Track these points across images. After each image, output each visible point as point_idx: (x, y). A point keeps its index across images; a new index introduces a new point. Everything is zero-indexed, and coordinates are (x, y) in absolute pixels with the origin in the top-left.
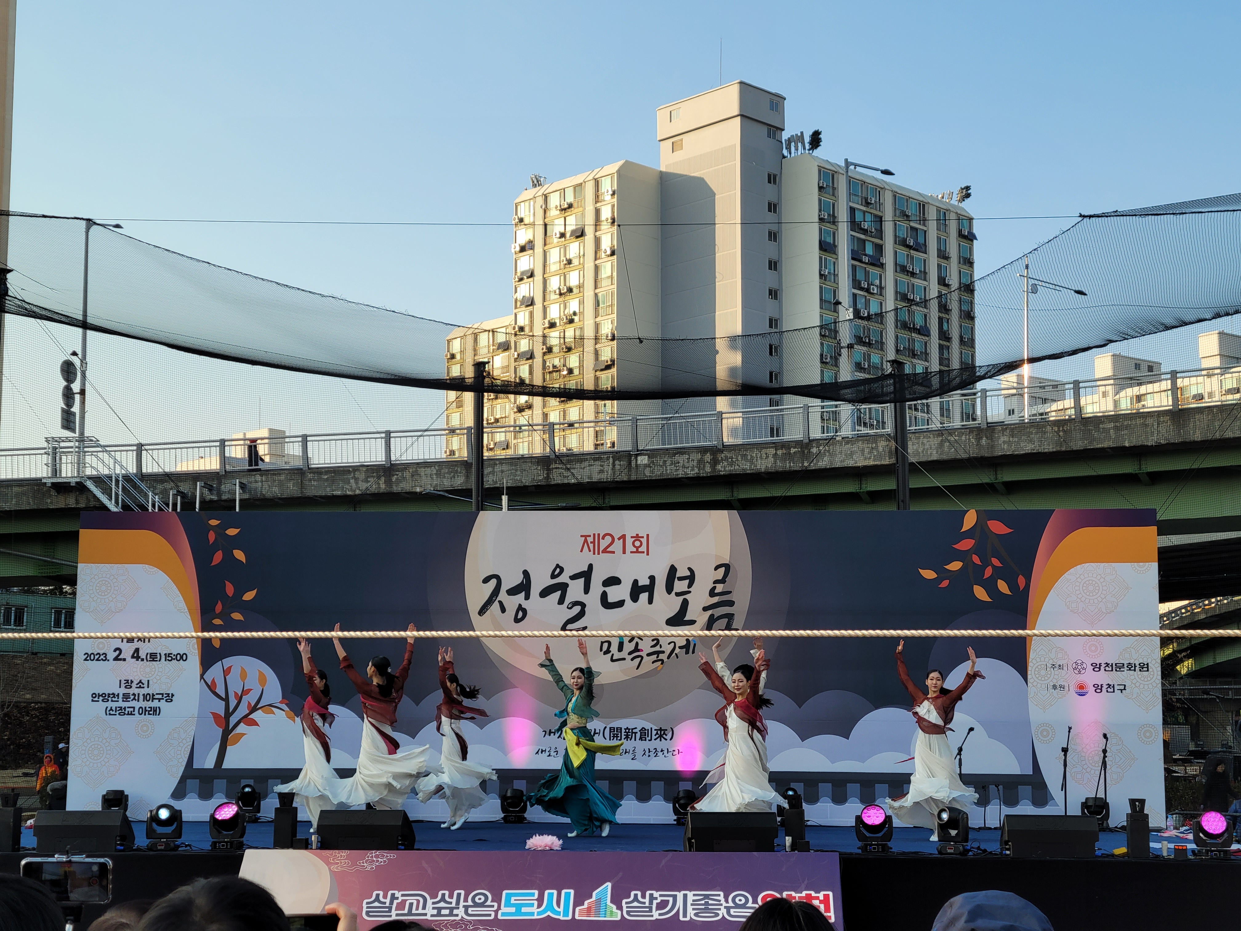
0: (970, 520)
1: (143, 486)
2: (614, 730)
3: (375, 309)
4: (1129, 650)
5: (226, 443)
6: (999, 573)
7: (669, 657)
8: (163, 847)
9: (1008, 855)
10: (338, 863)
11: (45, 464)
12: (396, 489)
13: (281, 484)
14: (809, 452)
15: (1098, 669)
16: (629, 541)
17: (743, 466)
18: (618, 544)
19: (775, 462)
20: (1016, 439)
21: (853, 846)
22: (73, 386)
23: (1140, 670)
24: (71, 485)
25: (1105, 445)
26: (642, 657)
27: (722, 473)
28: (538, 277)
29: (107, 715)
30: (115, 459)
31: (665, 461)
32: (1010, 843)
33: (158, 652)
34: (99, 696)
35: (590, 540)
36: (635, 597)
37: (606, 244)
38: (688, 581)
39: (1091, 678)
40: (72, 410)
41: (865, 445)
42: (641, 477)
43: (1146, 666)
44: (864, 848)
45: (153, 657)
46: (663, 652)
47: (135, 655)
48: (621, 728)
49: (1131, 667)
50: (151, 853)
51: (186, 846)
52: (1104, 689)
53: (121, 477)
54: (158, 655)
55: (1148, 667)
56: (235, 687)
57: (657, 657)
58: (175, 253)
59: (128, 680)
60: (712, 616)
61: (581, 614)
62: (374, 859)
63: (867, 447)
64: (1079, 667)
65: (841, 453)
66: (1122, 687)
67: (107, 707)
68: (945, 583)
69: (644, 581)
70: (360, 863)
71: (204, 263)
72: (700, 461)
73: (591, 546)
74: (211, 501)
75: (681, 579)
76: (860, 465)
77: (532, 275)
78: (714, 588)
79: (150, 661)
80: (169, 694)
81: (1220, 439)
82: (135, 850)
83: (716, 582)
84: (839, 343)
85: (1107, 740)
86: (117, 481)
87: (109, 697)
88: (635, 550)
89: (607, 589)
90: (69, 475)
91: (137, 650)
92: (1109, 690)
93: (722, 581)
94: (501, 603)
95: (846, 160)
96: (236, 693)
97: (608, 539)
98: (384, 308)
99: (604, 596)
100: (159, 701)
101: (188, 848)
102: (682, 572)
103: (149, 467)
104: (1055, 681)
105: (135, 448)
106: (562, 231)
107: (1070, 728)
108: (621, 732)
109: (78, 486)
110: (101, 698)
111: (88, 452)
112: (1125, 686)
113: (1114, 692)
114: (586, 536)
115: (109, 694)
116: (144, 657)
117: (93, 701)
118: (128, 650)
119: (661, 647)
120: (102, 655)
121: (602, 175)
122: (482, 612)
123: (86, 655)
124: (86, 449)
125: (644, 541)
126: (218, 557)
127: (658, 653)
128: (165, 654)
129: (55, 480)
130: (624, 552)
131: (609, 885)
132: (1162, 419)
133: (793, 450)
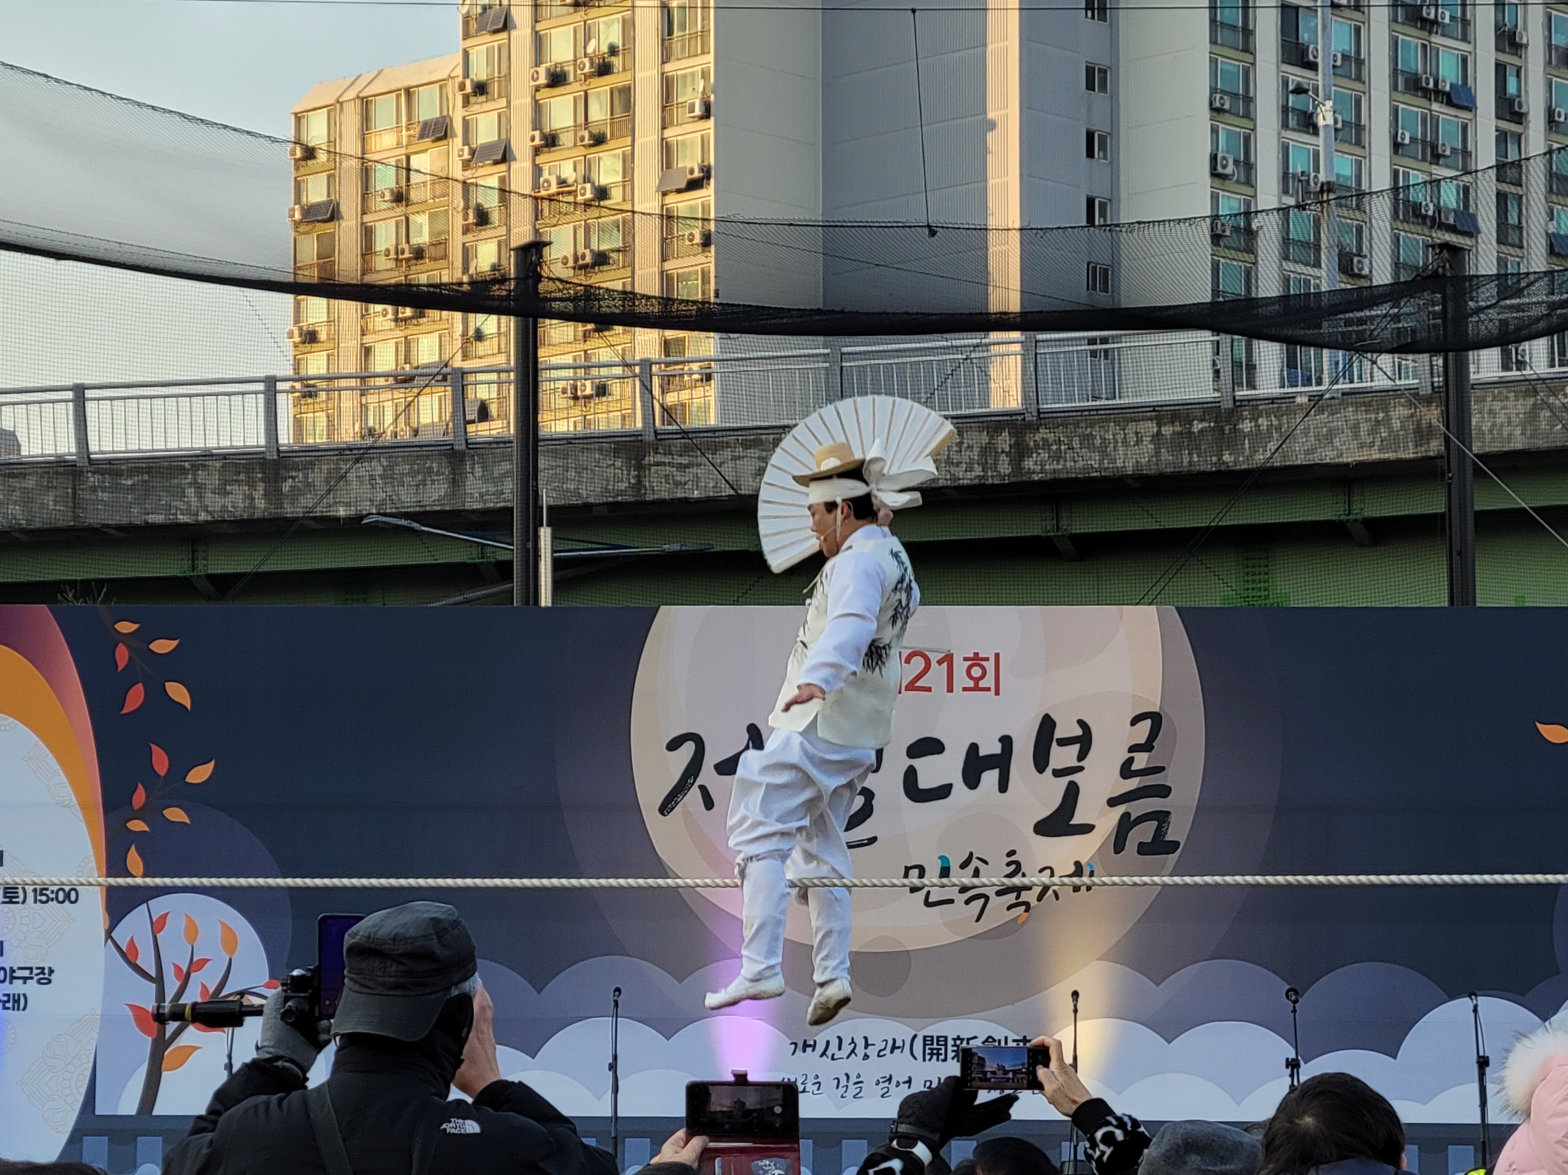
2: (932, 1040)
7: (1039, 899)
16: (960, 667)
18: (938, 672)
26: (987, 898)
36: (972, 779)
38: (1077, 747)
45: (11, 895)
46: (1029, 888)
48: (946, 1037)
54: (21, 891)
56: (175, 955)
57: (1018, 898)
60: (1126, 815)
61: (866, 812)
69: (990, 747)
75: (1063, 742)
78: (1131, 760)
79: (4, 902)
80: (43, 969)
83: (1134, 749)
88: (971, 684)
89: (917, 763)
93: (1147, 747)
96: (178, 969)
97: (918, 663)
99: (911, 775)
100: (25, 983)
102: (1066, 728)
108: (946, 1045)
125: (990, 666)
126: (136, 698)
127: (1019, 890)
128: (35, 890)
130: (950, 689)
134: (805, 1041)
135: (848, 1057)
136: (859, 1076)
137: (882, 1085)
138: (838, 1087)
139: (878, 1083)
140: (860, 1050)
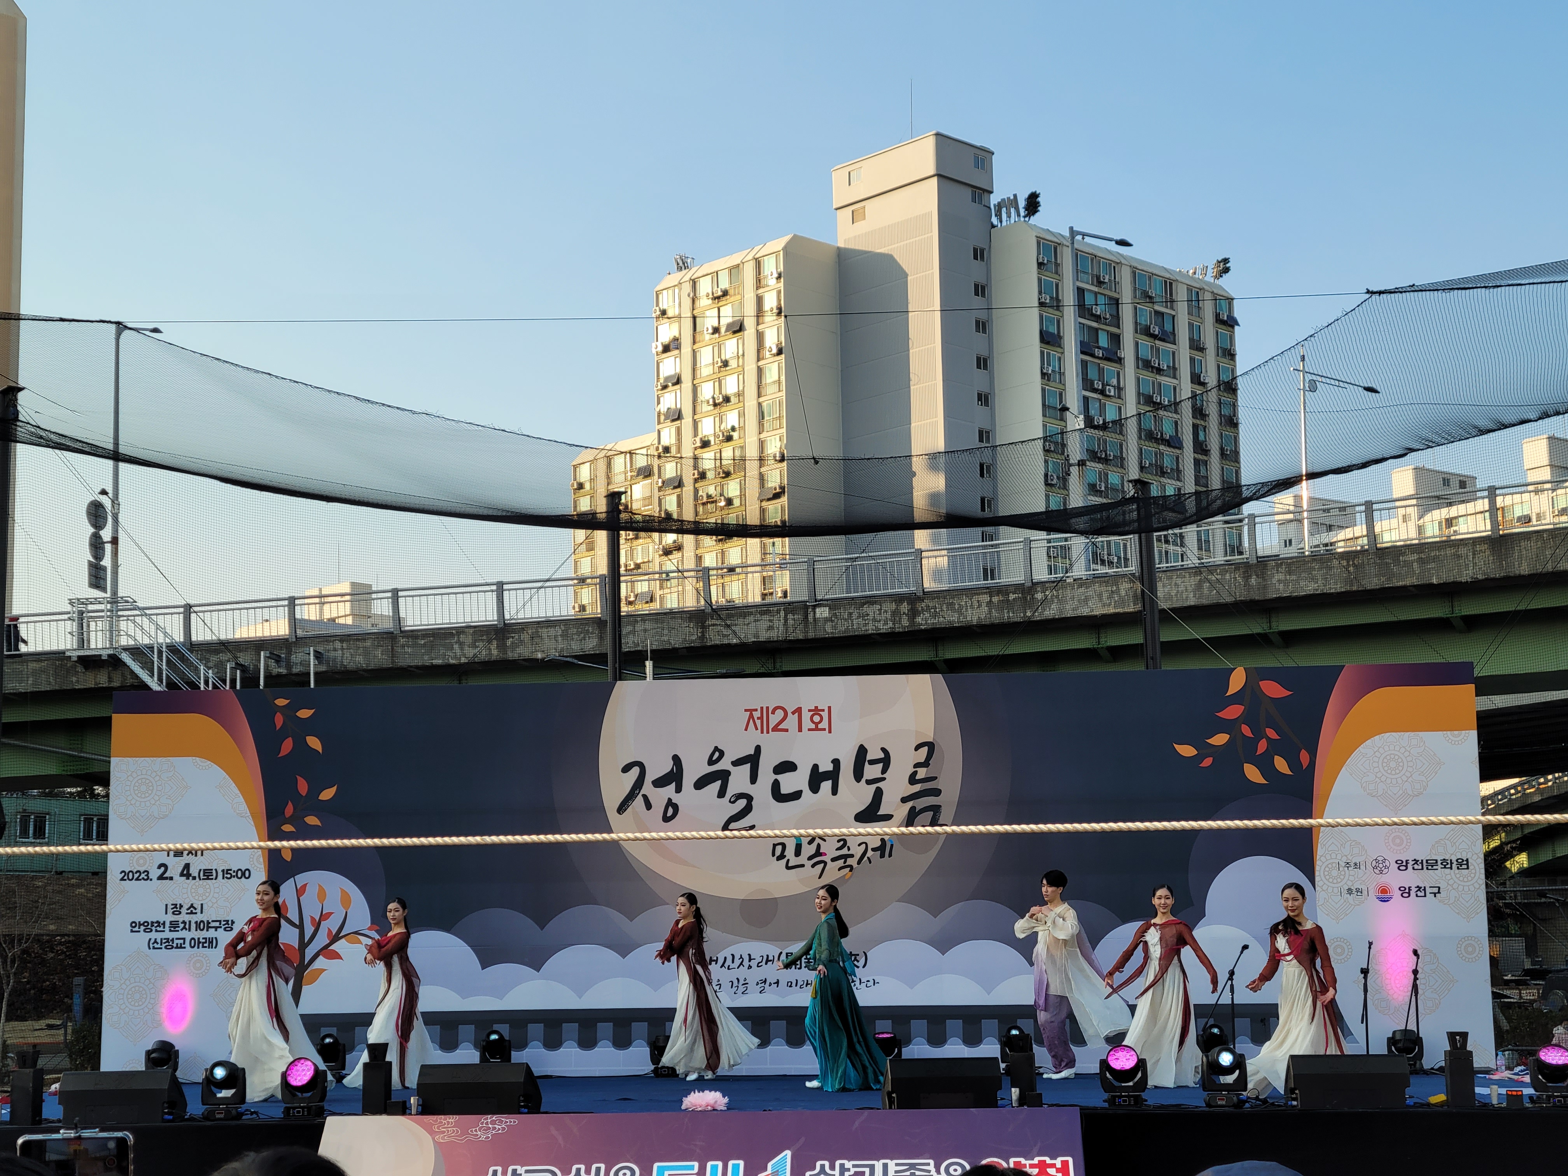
0: (1237, 681)
1: (192, 658)
3: (480, 428)
4: (1443, 842)
5: (297, 602)
6: (1275, 748)
7: (859, 862)
8: (222, 1116)
9: (1295, 1106)
10: (444, 1132)
11: (69, 633)
12: (511, 655)
13: (366, 653)
14: (1033, 598)
15: (1404, 868)
16: (806, 716)
17: (950, 617)
18: (793, 720)
19: (990, 612)
20: (1294, 577)
21: (1098, 1099)
22: (102, 533)
23: (1458, 868)
24: (103, 658)
25: (1408, 582)
26: (825, 863)
27: (923, 627)
28: (687, 384)
29: (150, 948)
30: (157, 624)
31: (851, 614)
32: (1297, 1092)
33: (214, 868)
34: (140, 925)
35: (757, 715)
36: (814, 787)
37: (771, 340)
38: (881, 765)
39: (1395, 879)
40: (101, 563)
41: (1103, 589)
42: (821, 634)
43: (1465, 862)
44: (1111, 1101)
45: (208, 874)
46: (852, 856)
47: (185, 872)
49: (1446, 864)
50: (208, 1123)
51: (252, 1113)
52: (1413, 893)
53: (164, 647)
54: (214, 872)
55: (1467, 864)
56: (311, 911)
57: (845, 862)
58: (227, 362)
59: (176, 905)
60: (913, 809)
61: (747, 810)
62: (490, 1126)
63: (1105, 590)
64: (1381, 866)
65: (1073, 598)
66: (1436, 890)
67: (150, 939)
68: (1208, 762)
69: (826, 766)
70: (472, 1131)
71: (264, 375)
72: (895, 613)
73: (758, 722)
74: (279, 675)
75: (872, 762)
76: (1098, 613)
77: (678, 382)
78: (915, 773)
79: (203, 879)
80: (228, 921)
81: (1552, 572)
82: (188, 1120)
83: (917, 765)
84: (1067, 459)
85: (1418, 958)
86: (160, 653)
87: (152, 926)
88: (813, 726)
89: (779, 777)
90: (100, 646)
91: (187, 866)
92: (1419, 894)
93: (925, 764)
94: (645, 797)
95: (1071, 229)
96: (313, 919)
97: (780, 714)
98: (491, 426)
99: (776, 785)
100: (216, 930)
101: (254, 1116)
102: (874, 753)
103: (200, 634)
104: (1350, 883)
105: (182, 610)
106: (716, 325)
107: (1371, 944)
109: (110, 660)
110: (142, 928)
111: (123, 616)
112: (1439, 888)
113: (1425, 896)
114: (751, 711)
115: (152, 923)
116: (197, 875)
117: (132, 931)
118: (175, 866)
119: (849, 849)
120: (144, 873)
121: (764, 254)
122: (622, 809)
123: (123, 874)
124: (120, 613)
125: (825, 715)
126: (287, 746)
127: (845, 857)
128: (223, 871)
129: (82, 653)
130: (800, 730)
131: (788, 1153)
132: (1478, 548)
133: (1012, 597)
134: (711, 957)
135: (738, 968)
136: (745, 979)
137: (760, 985)
138: (732, 987)
139: (757, 984)
140: (746, 963)
